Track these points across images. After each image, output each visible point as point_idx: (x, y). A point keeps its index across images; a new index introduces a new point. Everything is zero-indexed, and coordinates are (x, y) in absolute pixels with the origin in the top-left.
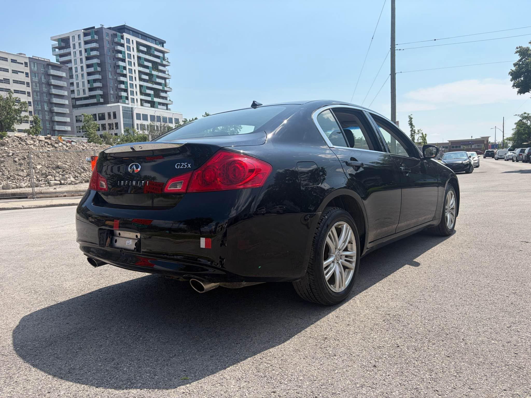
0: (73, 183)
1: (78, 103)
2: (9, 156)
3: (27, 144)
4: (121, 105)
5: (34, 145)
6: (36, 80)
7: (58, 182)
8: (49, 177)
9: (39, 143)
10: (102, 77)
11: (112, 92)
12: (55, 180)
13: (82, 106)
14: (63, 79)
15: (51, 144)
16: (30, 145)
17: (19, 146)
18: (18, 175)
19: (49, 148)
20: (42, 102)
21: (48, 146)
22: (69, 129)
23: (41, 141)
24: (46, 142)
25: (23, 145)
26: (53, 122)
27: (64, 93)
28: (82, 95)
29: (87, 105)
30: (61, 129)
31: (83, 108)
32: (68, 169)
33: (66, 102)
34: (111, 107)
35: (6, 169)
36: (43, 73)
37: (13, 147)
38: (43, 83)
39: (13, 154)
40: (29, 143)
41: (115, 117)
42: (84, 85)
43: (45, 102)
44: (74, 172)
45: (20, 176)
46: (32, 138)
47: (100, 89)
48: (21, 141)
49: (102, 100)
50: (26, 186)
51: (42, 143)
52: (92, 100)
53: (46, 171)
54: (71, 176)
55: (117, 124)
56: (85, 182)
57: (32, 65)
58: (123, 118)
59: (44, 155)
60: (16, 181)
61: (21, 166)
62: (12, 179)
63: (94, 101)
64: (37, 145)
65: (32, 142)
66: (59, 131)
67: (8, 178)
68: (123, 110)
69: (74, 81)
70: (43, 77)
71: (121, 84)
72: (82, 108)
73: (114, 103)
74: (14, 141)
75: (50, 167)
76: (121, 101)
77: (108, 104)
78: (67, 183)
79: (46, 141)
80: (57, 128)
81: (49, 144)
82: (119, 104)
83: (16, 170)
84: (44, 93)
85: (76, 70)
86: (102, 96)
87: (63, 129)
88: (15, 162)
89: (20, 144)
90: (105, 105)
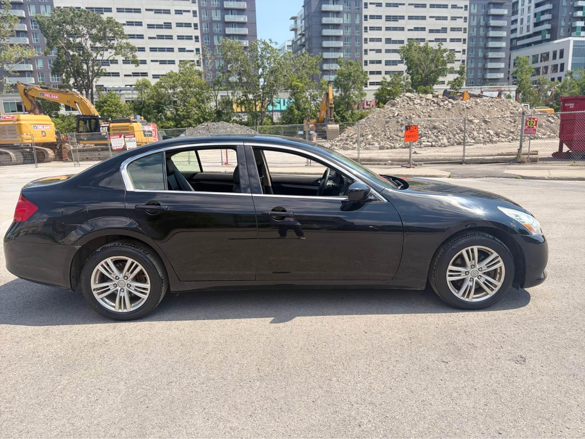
0: (442, 145)
1: (519, 43)
2: (394, 117)
3: (414, 104)
4: (572, 39)
5: (421, 105)
6: (474, 23)
7: (430, 144)
8: (423, 138)
9: (426, 102)
10: (553, 6)
11: (563, 23)
12: (428, 142)
13: (523, 46)
14: (504, 18)
15: (437, 103)
16: (417, 104)
17: (407, 106)
18: (397, 135)
19: (434, 106)
20: (477, 47)
21: (434, 105)
22: (501, 75)
23: (428, 99)
24: (433, 101)
25: (410, 105)
26: (485, 69)
27: (502, 34)
28: (525, 33)
29: (529, 45)
30: (492, 77)
31: (525, 48)
32: (444, 130)
33: (503, 44)
34: (558, 43)
35: (389, 129)
36: (482, 15)
37: (401, 107)
38: (481, 26)
39: (398, 115)
40: (416, 103)
41: (561, 56)
42: (529, 21)
43: (481, 47)
44: (449, 134)
45: (399, 136)
46: (421, 97)
47: (548, 22)
48: (410, 101)
49: (548, 36)
50: (400, 147)
51: (428, 102)
52: (536, 37)
53: (422, 132)
54: (445, 138)
55: (562, 65)
56: (458, 144)
57: (472, 7)
58: (573, 56)
59: (425, 115)
60: (394, 142)
61: (401, 127)
62: (391, 140)
63: (539, 38)
64: (423, 104)
65: (419, 101)
66: (491, 80)
67: (388, 138)
68: (574, 46)
69: (519, 17)
70: (482, 20)
71: (579, 10)
72: (522, 49)
73: (564, 37)
74: (403, 101)
75: (427, 127)
76: (574, 34)
77: (556, 39)
78: (437, 145)
79: (433, 99)
80: (489, 76)
81: (435, 103)
82: (570, 38)
83: (397, 131)
84: (481, 37)
85: (523, 3)
86: (549, 31)
87: (495, 77)
88: (398, 122)
89: (408, 103)
90: (551, 43)
